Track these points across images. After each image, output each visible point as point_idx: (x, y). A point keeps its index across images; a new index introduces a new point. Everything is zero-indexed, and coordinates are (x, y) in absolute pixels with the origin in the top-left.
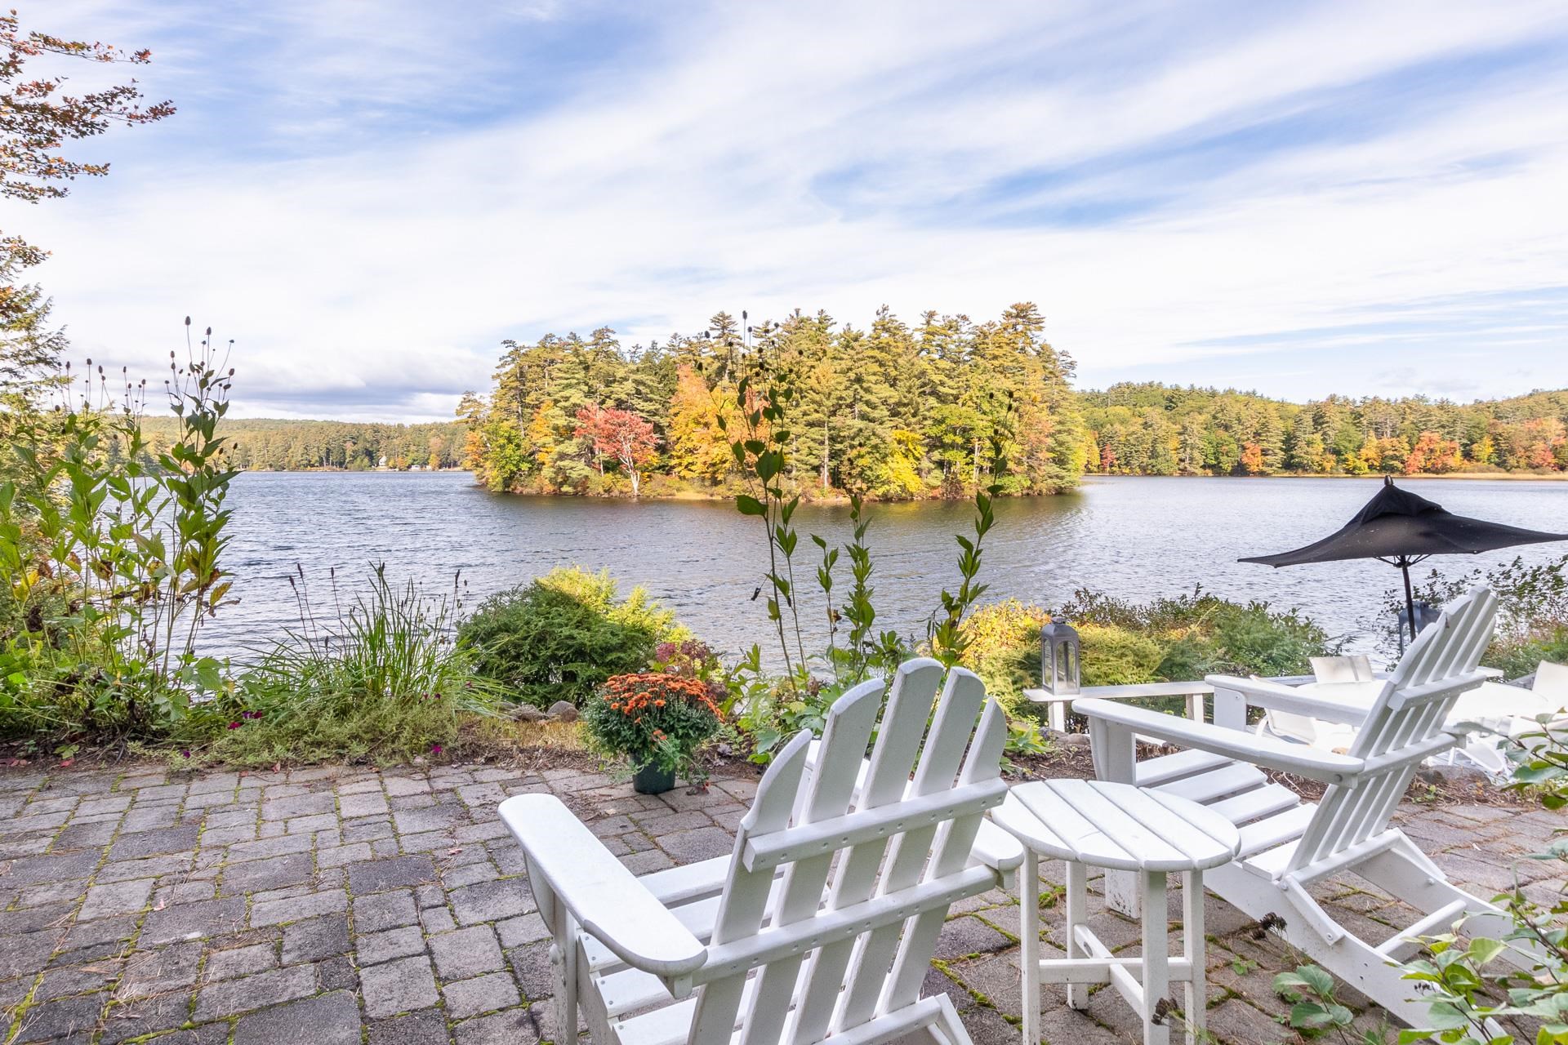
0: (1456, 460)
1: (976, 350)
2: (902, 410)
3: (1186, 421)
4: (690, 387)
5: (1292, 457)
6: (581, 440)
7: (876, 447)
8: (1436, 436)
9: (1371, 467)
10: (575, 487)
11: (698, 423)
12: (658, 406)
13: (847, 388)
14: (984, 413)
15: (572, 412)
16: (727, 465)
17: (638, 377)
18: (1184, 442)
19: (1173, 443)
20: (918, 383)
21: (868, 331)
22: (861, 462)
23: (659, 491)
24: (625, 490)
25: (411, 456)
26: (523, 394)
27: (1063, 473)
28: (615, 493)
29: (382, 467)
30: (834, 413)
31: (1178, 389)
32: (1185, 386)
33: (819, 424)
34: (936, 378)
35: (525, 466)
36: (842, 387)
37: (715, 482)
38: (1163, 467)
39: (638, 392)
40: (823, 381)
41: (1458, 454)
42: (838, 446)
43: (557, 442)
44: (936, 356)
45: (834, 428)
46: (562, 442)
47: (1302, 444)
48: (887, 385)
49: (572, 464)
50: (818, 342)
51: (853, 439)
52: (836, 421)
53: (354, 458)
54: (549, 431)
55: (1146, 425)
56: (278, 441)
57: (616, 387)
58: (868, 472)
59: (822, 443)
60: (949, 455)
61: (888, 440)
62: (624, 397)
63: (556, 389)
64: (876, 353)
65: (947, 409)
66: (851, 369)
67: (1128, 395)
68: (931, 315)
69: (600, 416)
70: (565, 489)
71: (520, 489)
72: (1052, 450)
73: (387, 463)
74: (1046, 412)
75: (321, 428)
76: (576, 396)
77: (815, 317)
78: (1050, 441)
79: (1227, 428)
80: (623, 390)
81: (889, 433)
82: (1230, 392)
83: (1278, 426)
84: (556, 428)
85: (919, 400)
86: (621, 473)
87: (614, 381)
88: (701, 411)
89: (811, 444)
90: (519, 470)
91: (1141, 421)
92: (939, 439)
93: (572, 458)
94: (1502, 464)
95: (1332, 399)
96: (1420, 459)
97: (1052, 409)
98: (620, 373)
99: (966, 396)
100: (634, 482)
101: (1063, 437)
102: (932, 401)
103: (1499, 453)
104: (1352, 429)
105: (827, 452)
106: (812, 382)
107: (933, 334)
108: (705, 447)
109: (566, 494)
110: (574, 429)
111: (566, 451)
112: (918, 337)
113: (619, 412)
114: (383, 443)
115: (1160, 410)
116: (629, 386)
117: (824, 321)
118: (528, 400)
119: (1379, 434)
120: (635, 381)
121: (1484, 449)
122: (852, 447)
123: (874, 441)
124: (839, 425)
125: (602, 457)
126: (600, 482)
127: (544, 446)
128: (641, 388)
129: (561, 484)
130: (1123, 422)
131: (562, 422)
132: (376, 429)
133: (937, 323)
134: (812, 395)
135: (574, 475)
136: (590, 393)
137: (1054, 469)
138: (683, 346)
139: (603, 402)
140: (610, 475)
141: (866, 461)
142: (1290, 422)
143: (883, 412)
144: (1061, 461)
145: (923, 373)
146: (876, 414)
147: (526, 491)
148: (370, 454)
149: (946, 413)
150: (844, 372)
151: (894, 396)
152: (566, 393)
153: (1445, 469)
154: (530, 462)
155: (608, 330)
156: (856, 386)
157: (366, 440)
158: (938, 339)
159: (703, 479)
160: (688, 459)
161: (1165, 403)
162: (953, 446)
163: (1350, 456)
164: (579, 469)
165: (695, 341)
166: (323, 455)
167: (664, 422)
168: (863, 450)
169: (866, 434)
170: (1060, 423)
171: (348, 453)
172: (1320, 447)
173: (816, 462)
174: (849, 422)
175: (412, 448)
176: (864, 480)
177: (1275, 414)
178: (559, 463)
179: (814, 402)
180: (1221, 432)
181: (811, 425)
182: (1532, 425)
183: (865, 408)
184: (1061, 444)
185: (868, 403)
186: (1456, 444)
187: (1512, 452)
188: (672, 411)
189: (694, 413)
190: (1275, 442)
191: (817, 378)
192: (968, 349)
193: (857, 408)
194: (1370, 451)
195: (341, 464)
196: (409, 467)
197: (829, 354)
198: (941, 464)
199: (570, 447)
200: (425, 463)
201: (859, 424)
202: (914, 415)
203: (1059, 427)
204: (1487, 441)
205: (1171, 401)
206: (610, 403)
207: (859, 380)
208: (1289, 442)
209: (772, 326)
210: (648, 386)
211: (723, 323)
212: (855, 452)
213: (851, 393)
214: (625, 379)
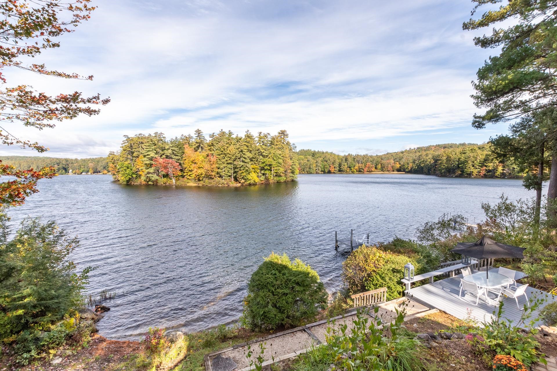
0: (373, 169)
1: (272, 143)
2: (254, 160)
3: (317, 159)
4: (188, 151)
5: (340, 169)
6: (155, 168)
7: (247, 170)
8: (370, 164)
9: (357, 171)
10: (153, 182)
11: (193, 162)
12: (180, 157)
13: (238, 154)
14: (274, 160)
15: (151, 159)
16: (203, 175)
17: (173, 148)
18: (317, 165)
19: (314, 165)
20: (258, 152)
21: (244, 137)
22: (242, 174)
23: (182, 183)
24: (171, 183)
25: (82, 169)
26: (133, 153)
27: (294, 176)
28: (168, 184)
29: (70, 173)
30: (234, 161)
31: (315, 151)
32: (317, 151)
33: (230, 163)
34: (262, 151)
36: (237, 153)
37: (200, 180)
38: (312, 171)
39: (173, 153)
40: (231, 151)
41: (374, 168)
42: (236, 170)
43: (146, 169)
44: (261, 144)
45: (235, 165)
46: (148, 169)
47: (343, 165)
48: (249, 153)
49: (152, 175)
50: (229, 140)
51: (240, 168)
52: (235, 163)
53: (59, 170)
54: (143, 165)
55: (308, 161)
57: (165, 151)
58: (245, 177)
59: (231, 169)
60: (266, 172)
61: (250, 168)
62: (169, 155)
63: (145, 152)
64: (246, 143)
65: (265, 159)
66: (239, 148)
67: (303, 153)
68: (260, 133)
69: (161, 160)
70: (150, 183)
71: (133, 183)
72: (291, 170)
73: (72, 172)
74: (290, 160)
76: (152, 154)
77: (227, 132)
78: (291, 168)
79: (326, 161)
80: (168, 152)
81: (250, 166)
82: (327, 152)
83: (338, 161)
84: (146, 164)
85: (258, 157)
86: (169, 178)
87: (165, 150)
88: (193, 159)
89: (228, 169)
90: (133, 177)
91: (307, 159)
92: (263, 167)
93: (152, 173)
94: (382, 170)
95: (349, 154)
96: (366, 169)
97: (291, 159)
98: (167, 147)
99: (270, 156)
100: (174, 181)
101: (294, 166)
102: (261, 157)
103: (382, 168)
104: (353, 162)
105: (232, 172)
106: (228, 151)
107: (261, 138)
108: (195, 170)
109: (150, 185)
110: (152, 165)
111: (150, 171)
112: (257, 139)
113: (168, 159)
114: (70, 165)
115: (311, 157)
116: (170, 151)
117: (230, 133)
118: (134, 155)
119: (359, 163)
120: (172, 150)
121: (379, 166)
122: (240, 170)
123: (247, 168)
124: (236, 164)
125: (162, 173)
126: (162, 181)
127: (142, 170)
128: (174, 152)
129: (148, 182)
130: (302, 160)
131: (148, 162)
133: (262, 135)
134: (228, 155)
135: (153, 179)
136: (157, 153)
137: (291, 175)
138: (185, 138)
139: (161, 156)
140: (165, 179)
141: (244, 174)
142: (340, 160)
143: (248, 160)
144: (293, 172)
145: (259, 149)
146: (246, 161)
147: (135, 184)
148: (65, 169)
149: (265, 160)
150: (238, 149)
151: (251, 155)
152: (148, 153)
153: (372, 171)
154: (136, 174)
155: (162, 134)
156: (241, 153)
157: (63, 164)
158: (262, 140)
159: (195, 179)
160: (190, 173)
161: (312, 155)
162: (267, 169)
163: (352, 168)
164: (155, 177)
165: (188, 136)
167: (182, 162)
168: (243, 171)
169: (244, 166)
170: (293, 162)
172: (346, 166)
173: (230, 174)
174: (239, 163)
175: (82, 167)
176: (244, 179)
177: (337, 158)
178: (147, 175)
179: (229, 157)
180: (325, 162)
181: (227, 164)
182: (388, 161)
183: (244, 159)
184: (293, 168)
185: (244, 158)
186: (374, 166)
187: (384, 167)
188: (184, 159)
189: (191, 160)
190: (337, 165)
191: (230, 150)
192: (270, 143)
193: (241, 159)
194: (356, 167)
196: (81, 173)
197: (233, 143)
198: (264, 174)
199: (151, 170)
200: (88, 172)
201: (242, 164)
202: (257, 161)
203: (293, 164)
204: (380, 165)
205: (314, 154)
206: (164, 156)
207: (242, 151)
208: (340, 165)
209: (214, 135)
210: (176, 151)
211: (198, 132)
212: (241, 172)
213: (239, 155)
214: (168, 149)
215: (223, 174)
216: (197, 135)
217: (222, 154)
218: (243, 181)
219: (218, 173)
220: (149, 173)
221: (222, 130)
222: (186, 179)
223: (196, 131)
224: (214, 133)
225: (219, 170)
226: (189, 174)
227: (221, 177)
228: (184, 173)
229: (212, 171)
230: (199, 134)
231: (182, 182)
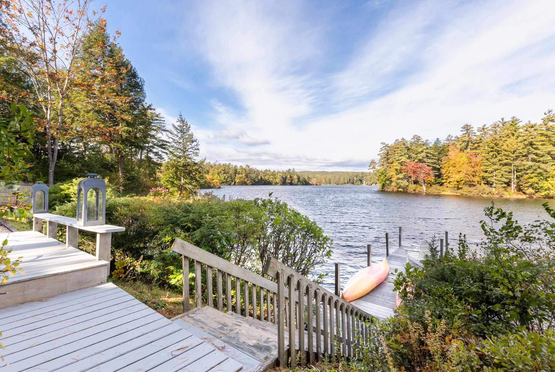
4: (453, 153)
6: (405, 173)
7: (540, 173)
10: (404, 189)
13: (524, 148)
15: (401, 164)
16: (463, 182)
17: (428, 151)
22: (531, 180)
23: (434, 191)
24: (421, 190)
25: (372, 181)
26: (388, 159)
28: (417, 191)
29: (364, 184)
30: (515, 160)
33: (508, 164)
35: (388, 182)
36: (521, 148)
37: (459, 188)
39: (427, 156)
40: (511, 146)
43: (397, 174)
45: (516, 166)
46: (398, 174)
49: (402, 181)
51: (527, 170)
52: (517, 162)
53: (356, 182)
54: (394, 170)
56: (337, 177)
57: (419, 155)
58: (536, 185)
62: (421, 158)
63: (397, 157)
66: (526, 140)
69: (412, 165)
70: (400, 189)
71: (386, 189)
73: (365, 183)
75: (348, 173)
76: (404, 159)
80: (421, 156)
84: (396, 170)
86: (419, 184)
87: (418, 153)
88: (454, 162)
89: (504, 173)
90: (386, 183)
93: (402, 179)
98: (420, 150)
100: (424, 188)
105: (513, 176)
106: (505, 147)
108: (454, 175)
109: (401, 191)
110: (402, 170)
111: (399, 177)
113: (419, 163)
114: (364, 177)
116: (424, 154)
117: (515, 121)
118: (389, 161)
120: (426, 152)
122: (526, 174)
123: (539, 171)
124: (519, 164)
125: (413, 179)
126: (412, 187)
127: (393, 176)
128: (428, 155)
131: (398, 167)
132: (362, 173)
134: (504, 152)
135: (402, 185)
136: (409, 158)
139: (414, 160)
140: (415, 185)
141: (534, 180)
143: (547, 158)
146: (542, 159)
147: (388, 190)
148: (361, 181)
150: (523, 141)
152: (400, 158)
154: (390, 181)
156: (529, 147)
157: (360, 177)
159: (454, 187)
164: (405, 183)
166: (348, 181)
167: (439, 166)
168: (532, 175)
169: (534, 168)
171: (355, 180)
173: (507, 180)
174: (525, 163)
175: (373, 179)
176: (533, 188)
178: (397, 181)
179: (505, 155)
181: (503, 165)
183: (535, 157)
185: (537, 154)
188: (442, 162)
189: (452, 163)
191: (507, 145)
193: (529, 157)
195: (353, 183)
196: (372, 184)
197: (516, 135)
199: (401, 176)
200: (376, 183)
201: (530, 163)
206: (416, 160)
207: (531, 144)
209: (486, 127)
210: (431, 154)
211: (467, 128)
212: (527, 176)
213: (526, 150)
214: (422, 152)
215: (493, 180)
216: (465, 132)
217: (492, 151)
218: (531, 190)
219: (484, 178)
220: (399, 179)
221: (503, 119)
222: (445, 187)
223: (464, 128)
224: (485, 126)
225: (486, 175)
226: (448, 181)
227: (488, 183)
228: (443, 179)
229: (473, 176)
230: (467, 130)
231: (435, 189)
